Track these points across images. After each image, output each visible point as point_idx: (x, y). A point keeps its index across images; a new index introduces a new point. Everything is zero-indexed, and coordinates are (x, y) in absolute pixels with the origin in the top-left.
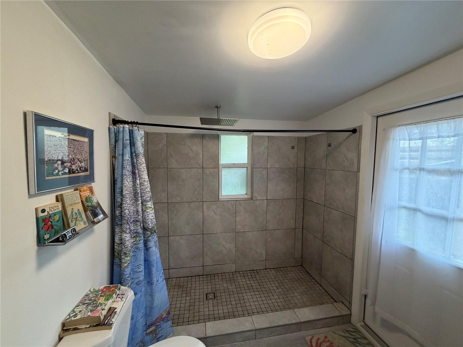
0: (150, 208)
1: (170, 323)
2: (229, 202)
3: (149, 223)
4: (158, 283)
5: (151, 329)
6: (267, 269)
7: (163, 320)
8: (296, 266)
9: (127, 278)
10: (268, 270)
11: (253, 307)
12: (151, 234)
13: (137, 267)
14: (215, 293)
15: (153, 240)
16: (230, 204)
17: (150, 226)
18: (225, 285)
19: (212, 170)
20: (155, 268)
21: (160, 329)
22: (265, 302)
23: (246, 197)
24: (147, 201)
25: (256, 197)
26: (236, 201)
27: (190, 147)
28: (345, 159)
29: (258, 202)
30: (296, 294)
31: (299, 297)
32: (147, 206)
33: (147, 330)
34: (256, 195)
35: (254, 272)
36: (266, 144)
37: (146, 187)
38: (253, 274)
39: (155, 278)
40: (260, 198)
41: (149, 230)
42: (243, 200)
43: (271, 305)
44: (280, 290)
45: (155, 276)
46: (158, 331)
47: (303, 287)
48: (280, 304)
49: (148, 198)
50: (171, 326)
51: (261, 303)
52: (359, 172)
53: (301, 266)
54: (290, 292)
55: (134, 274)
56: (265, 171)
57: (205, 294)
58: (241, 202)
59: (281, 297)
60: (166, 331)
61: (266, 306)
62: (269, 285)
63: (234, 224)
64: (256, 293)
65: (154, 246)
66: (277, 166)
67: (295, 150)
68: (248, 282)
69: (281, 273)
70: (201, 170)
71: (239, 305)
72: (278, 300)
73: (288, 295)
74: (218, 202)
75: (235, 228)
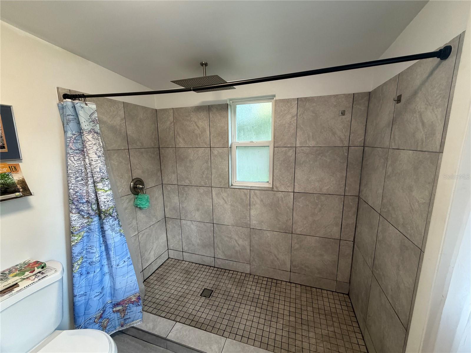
0: (101, 189)
1: (140, 308)
2: (241, 190)
3: (102, 205)
4: (118, 267)
5: (118, 308)
6: (291, 283)
7: (133, 303)
8: (338, 293)
9: (76, 256)
10: (292, 285)
11: (242, 327)
12: (105, 218)
13: (90, 247)
14: (214, 291)
15: (107, 223)
16: (243, 193)
17: (103, 209)
18: (230, 286)
19: (220, 150)
20: (113, 252)
21: (129, 311)
22: (261, 327)
23: (267, 185)
24: (97, 182)
25: (277, 188)
26: (250, 189)
27: (195, 123)
28: (420, 124)
29: (280, 195)
30: (312, 335)
31: (313, 341)
32: (98, 187)
33: (114, 308)
34: (278, 185)
35: (274, 282)
36: (294, 111)
37: (95, 166)
38: (269, 283)
39: (114, 262)
40: (283, 190)
41: (102, 212)
42: (259, 190)
43: (266, 334)
44: (292, 319)
45: (114, 259)
46: (127, 311)
47: (331, 329)
48: (278, 338)
49: (98, 179)
50: (141, 312)
51: (255, 325)
52: (443, 153)
53: (348, 295)
54: (305, 327)
55: (87, 254)
56: (291, 151)
57: (204, 289)
58: (256, 191)
59: (287, 329)
60: (134, 315)
61: (260, 333)
62: (281, 307)
63: (248, 218)
64: (258, 310)
65: (110, 230)
66: (312, 143)
67: (348, 116)
68: (257, 292)
69: (309, 296)
70: (209, 150)
71: (227, 317)
72: (280, 332)
73: (299, 331)
74: (229, 189)
75: (249, 223)
